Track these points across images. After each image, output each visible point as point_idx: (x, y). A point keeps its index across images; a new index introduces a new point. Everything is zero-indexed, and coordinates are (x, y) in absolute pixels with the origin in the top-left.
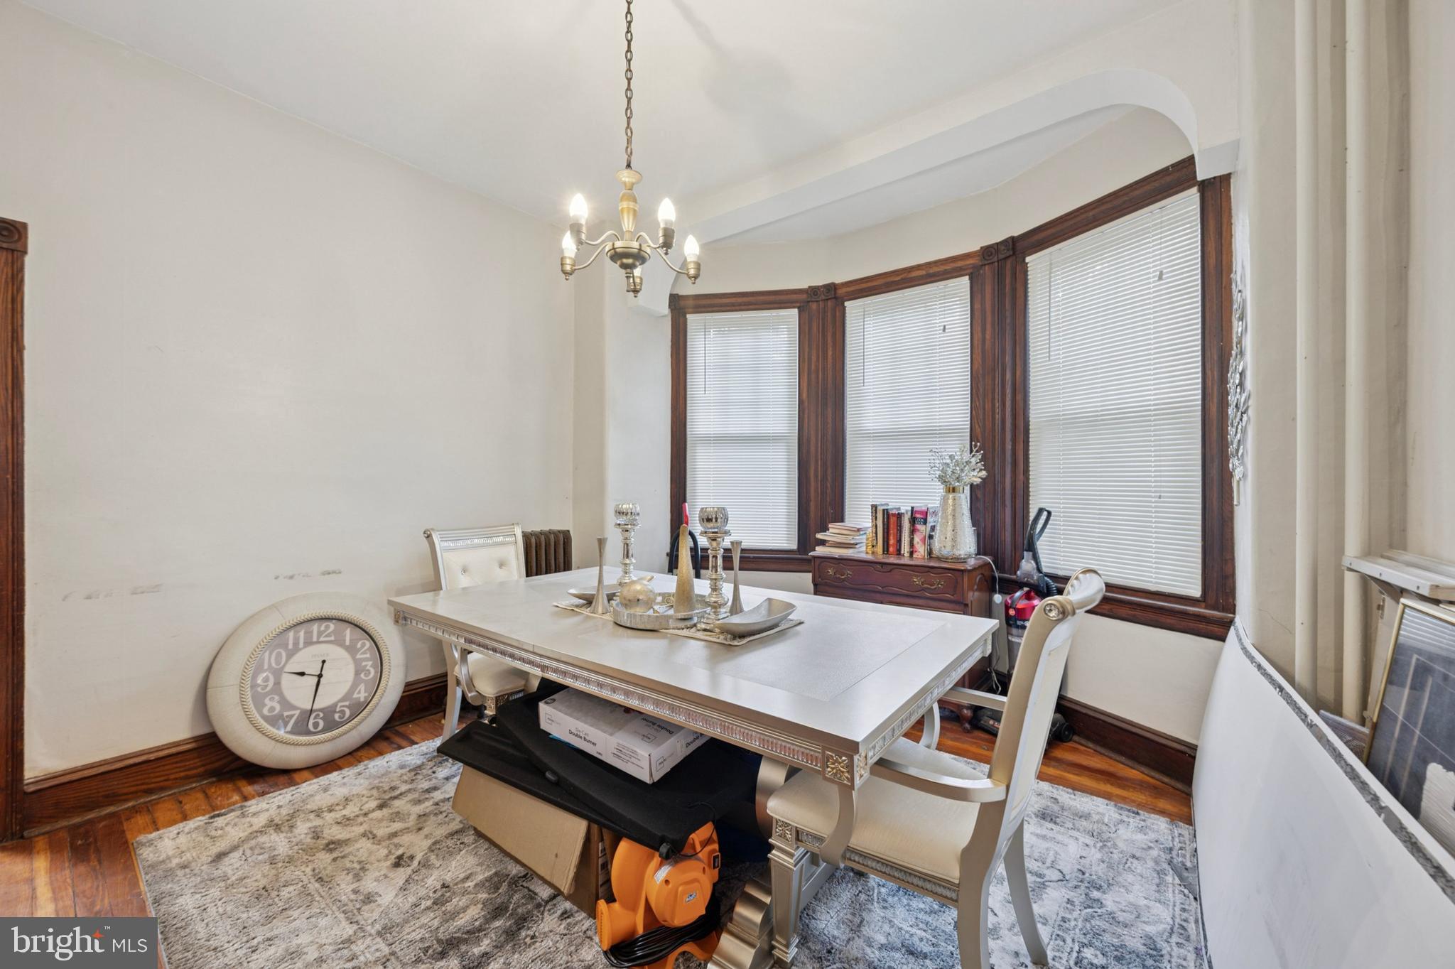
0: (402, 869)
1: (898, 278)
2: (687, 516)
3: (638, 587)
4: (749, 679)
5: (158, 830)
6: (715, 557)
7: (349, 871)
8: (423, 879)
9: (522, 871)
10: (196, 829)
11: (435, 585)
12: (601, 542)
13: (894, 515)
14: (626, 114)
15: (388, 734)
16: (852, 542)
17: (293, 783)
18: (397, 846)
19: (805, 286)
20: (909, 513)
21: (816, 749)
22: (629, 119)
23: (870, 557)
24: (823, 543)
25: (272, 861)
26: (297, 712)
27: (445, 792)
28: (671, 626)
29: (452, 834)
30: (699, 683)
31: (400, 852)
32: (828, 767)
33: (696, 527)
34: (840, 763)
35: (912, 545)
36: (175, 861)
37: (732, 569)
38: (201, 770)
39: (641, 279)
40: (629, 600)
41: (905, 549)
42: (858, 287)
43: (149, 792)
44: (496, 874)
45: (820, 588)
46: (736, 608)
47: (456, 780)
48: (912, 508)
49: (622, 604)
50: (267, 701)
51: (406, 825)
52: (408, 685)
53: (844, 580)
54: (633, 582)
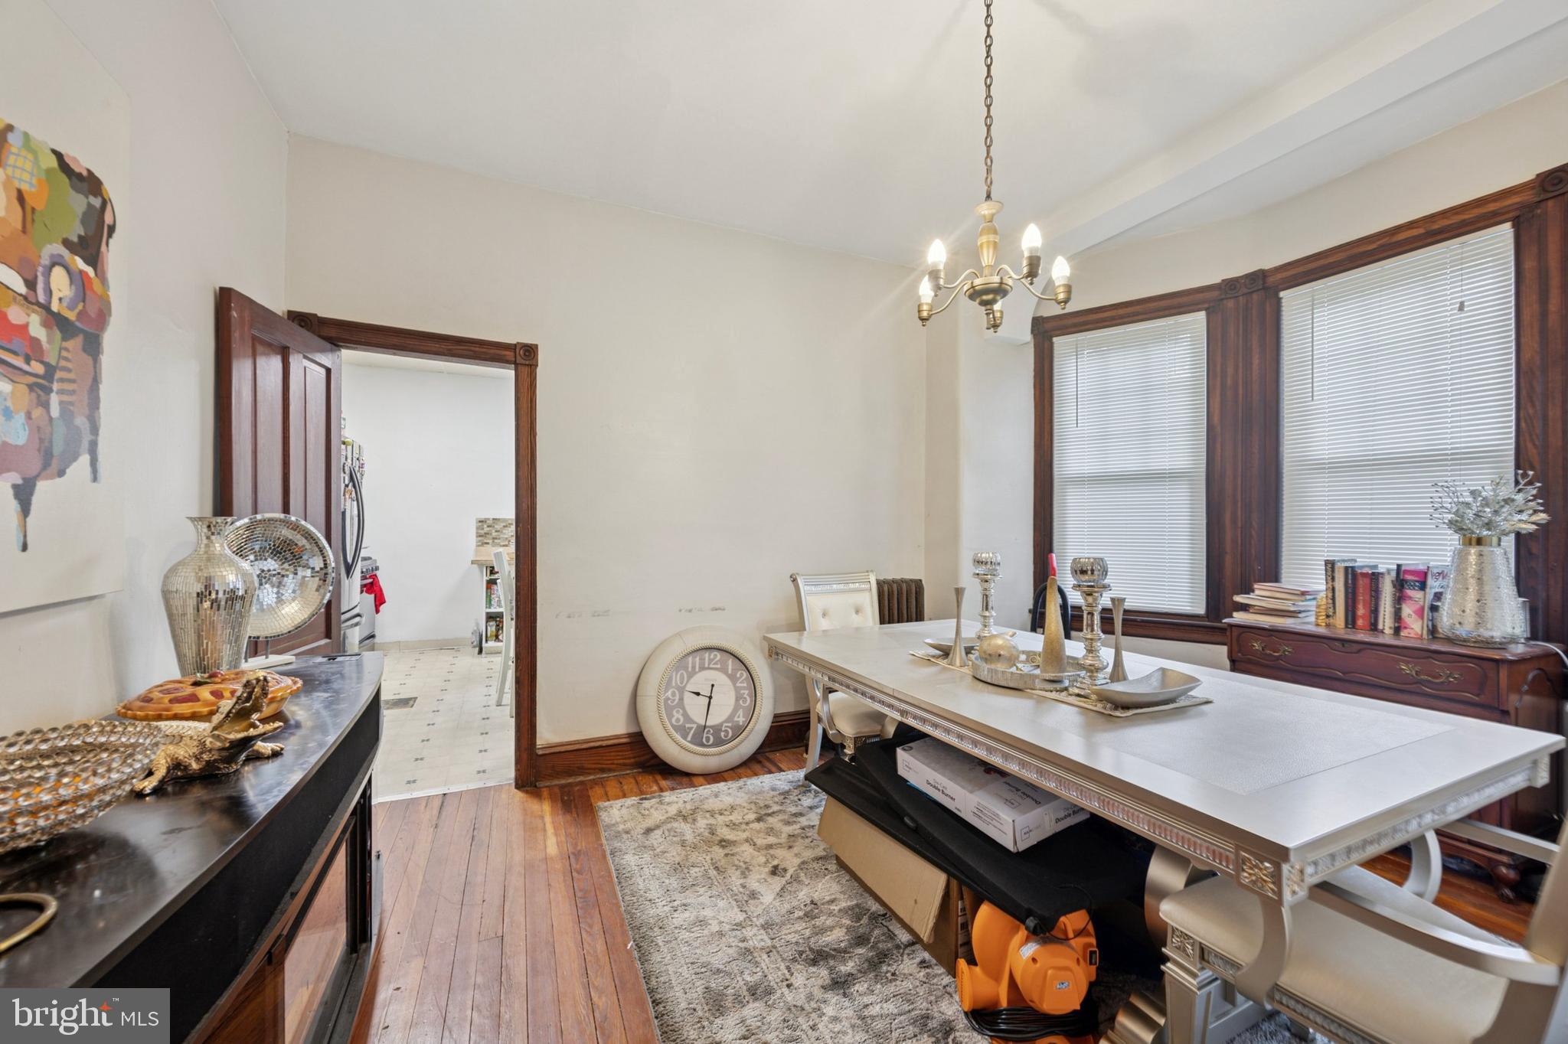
0: (777, 878)
1: (1374, 246)
2: (1053, 569)
3: (1000, 642)
4: (1135, 755)
5: (609, 800)
6: (1091, 614)
7: (738, 867)
8: (795, 892)
9: (882, 911)
10: (632, 805)
11: (799, 626)
12: (959, 592)
13: (1365, 575)
14: (986, 143)
15: (759, 757)
16: (1292, 609)
17: (692, 785)
18: (773, 857)
19: (1216, 279)
20: (1394, 574)
21: (1227, 847)
22: (988, 147)
23: (1322, 630)
24: (1245, 608)
25: (683, 843)
26: (695, 726)
27: (809, 819)
28: (1038, 687)
29: (818, 859)
30: (1072, 747)
31: (775, 863)
32: (1243, 870)
33: (1066, 579)
34: (1261, 869)
35: (1398, 616)
36: (621, 827)
37: (1112, 633)
38: (632, 760)
39: (1002, 312)
40: (990, 655)
41: (1386, 622)
42: (1301, 269)
43: (603, 770)
44: (857, 905)
45: (1238, 664)
46: (1118, 674)
47: (820, 810)
48: (1399, 566)
49: (982, 658)
50: (675, 713)
51: (779, 841)
52: (776, 716)
53: (1278, 658)
54: (995, 636)
